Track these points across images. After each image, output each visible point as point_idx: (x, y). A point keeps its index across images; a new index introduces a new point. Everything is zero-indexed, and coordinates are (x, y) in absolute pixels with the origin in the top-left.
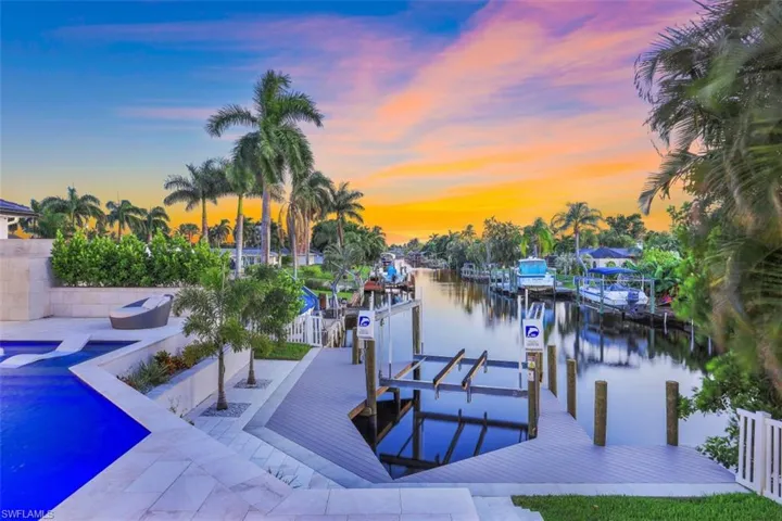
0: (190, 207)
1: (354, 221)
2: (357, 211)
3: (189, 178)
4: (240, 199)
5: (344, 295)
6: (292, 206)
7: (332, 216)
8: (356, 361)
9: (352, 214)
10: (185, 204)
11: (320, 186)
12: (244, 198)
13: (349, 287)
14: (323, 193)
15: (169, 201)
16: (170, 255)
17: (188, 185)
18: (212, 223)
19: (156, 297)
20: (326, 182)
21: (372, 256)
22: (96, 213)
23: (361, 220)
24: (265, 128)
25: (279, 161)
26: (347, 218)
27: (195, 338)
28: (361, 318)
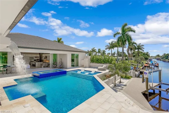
0: (109, 50)
1: (142, 51)
3: (109, 45)
9: (141, 50)
15: (106, 49)
16: (106, 58)
17: (109, 47)
23: (143, 51)
28: (145, 73)
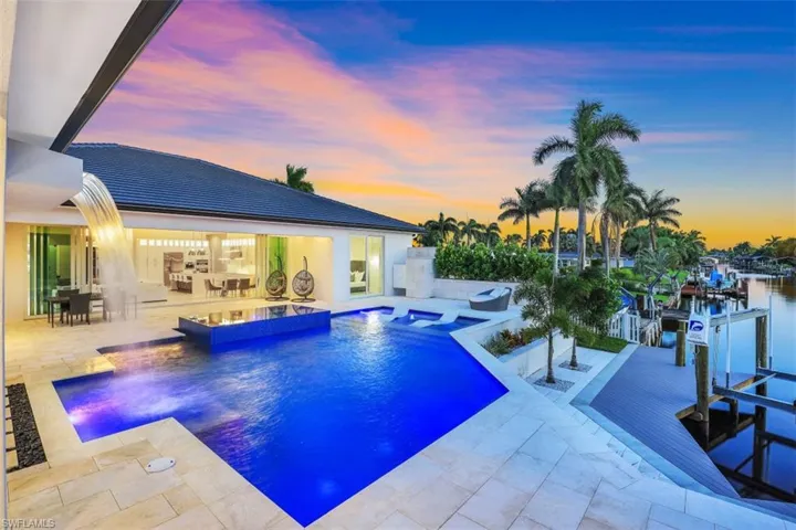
0: (516, 222)
1: (669, 226)
2: (672, 216)
3: (517, 198)
4: (557, 211)
5: (660, 298)
6: (605, 217)
7: (645, 222)
8: (679, 362)
9: (666, 220)
10: (513, 219)
11: (632, 196)
12: (561, 212)
13: (664, 290)
14: (635, 203)
15: (502, 218)
16: (508, 258)
17: (515, 204)
18: (534, 232)
19: (500, 289)
20: (639, 192)
21: (690, 260)
22: (454, 228)
23: (676, 225)
24: (581, 152)
25: (595, 178)
26: (661, 223)
27: (530, 323)
28: (692, 323)
